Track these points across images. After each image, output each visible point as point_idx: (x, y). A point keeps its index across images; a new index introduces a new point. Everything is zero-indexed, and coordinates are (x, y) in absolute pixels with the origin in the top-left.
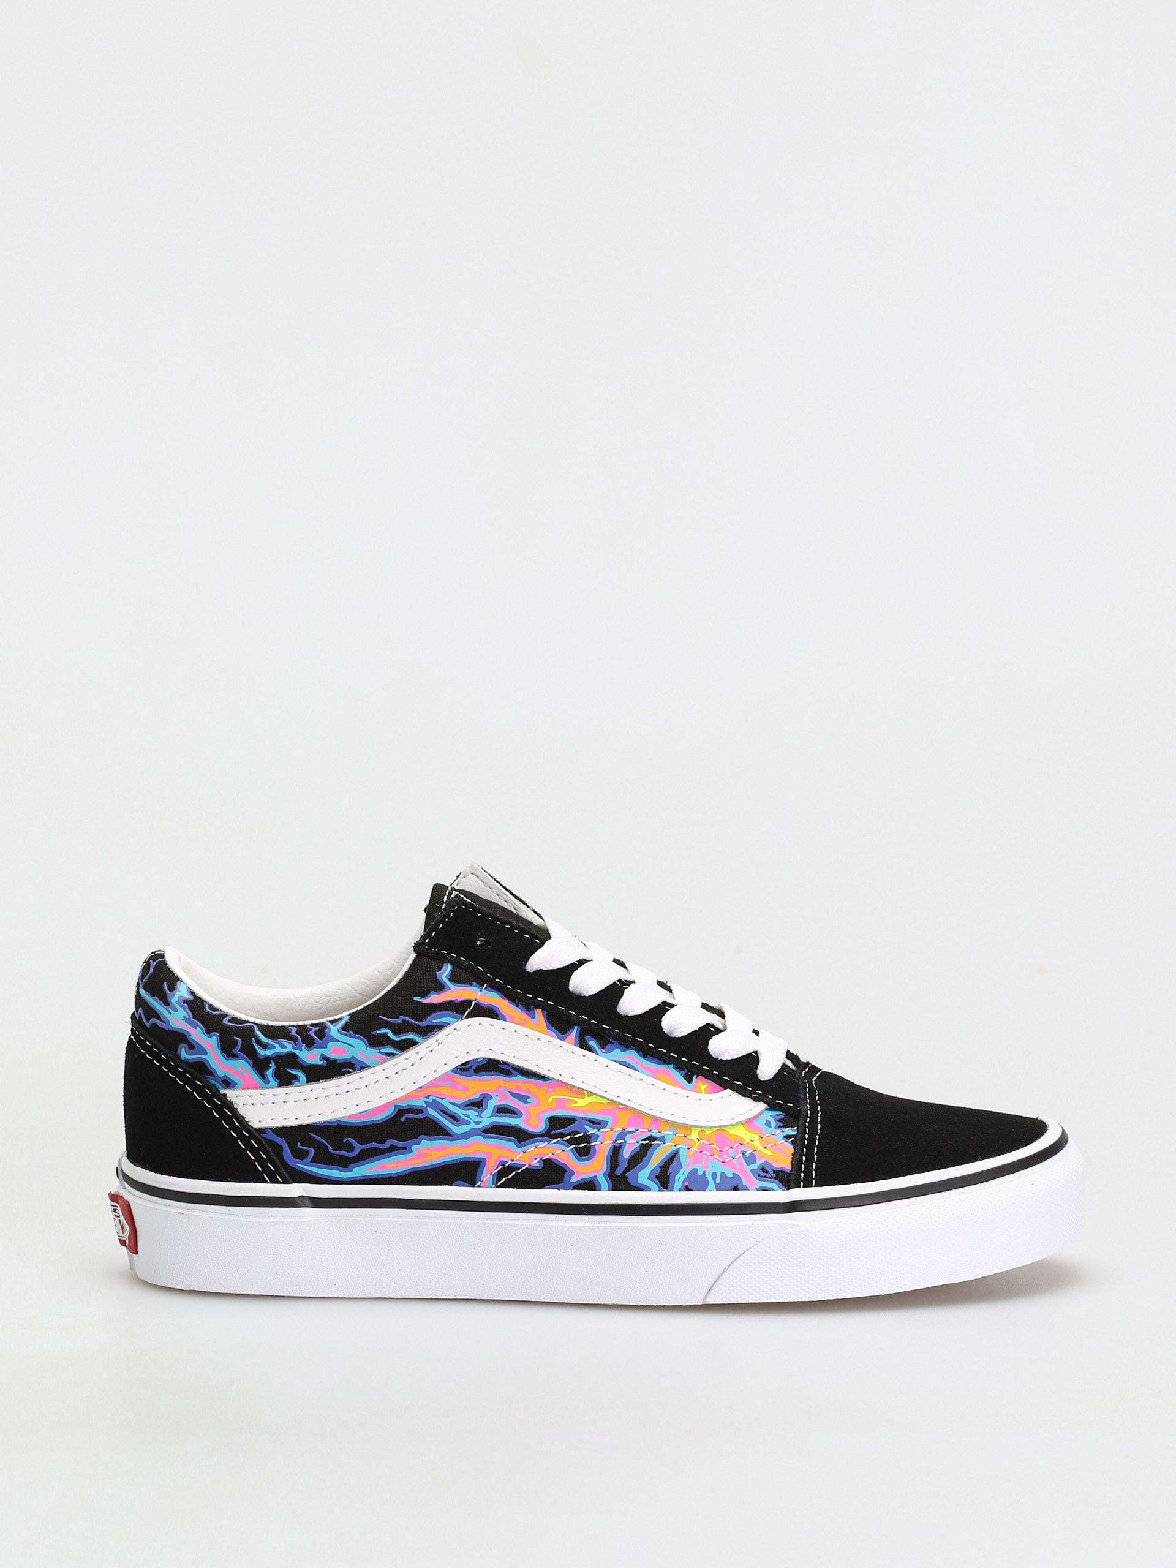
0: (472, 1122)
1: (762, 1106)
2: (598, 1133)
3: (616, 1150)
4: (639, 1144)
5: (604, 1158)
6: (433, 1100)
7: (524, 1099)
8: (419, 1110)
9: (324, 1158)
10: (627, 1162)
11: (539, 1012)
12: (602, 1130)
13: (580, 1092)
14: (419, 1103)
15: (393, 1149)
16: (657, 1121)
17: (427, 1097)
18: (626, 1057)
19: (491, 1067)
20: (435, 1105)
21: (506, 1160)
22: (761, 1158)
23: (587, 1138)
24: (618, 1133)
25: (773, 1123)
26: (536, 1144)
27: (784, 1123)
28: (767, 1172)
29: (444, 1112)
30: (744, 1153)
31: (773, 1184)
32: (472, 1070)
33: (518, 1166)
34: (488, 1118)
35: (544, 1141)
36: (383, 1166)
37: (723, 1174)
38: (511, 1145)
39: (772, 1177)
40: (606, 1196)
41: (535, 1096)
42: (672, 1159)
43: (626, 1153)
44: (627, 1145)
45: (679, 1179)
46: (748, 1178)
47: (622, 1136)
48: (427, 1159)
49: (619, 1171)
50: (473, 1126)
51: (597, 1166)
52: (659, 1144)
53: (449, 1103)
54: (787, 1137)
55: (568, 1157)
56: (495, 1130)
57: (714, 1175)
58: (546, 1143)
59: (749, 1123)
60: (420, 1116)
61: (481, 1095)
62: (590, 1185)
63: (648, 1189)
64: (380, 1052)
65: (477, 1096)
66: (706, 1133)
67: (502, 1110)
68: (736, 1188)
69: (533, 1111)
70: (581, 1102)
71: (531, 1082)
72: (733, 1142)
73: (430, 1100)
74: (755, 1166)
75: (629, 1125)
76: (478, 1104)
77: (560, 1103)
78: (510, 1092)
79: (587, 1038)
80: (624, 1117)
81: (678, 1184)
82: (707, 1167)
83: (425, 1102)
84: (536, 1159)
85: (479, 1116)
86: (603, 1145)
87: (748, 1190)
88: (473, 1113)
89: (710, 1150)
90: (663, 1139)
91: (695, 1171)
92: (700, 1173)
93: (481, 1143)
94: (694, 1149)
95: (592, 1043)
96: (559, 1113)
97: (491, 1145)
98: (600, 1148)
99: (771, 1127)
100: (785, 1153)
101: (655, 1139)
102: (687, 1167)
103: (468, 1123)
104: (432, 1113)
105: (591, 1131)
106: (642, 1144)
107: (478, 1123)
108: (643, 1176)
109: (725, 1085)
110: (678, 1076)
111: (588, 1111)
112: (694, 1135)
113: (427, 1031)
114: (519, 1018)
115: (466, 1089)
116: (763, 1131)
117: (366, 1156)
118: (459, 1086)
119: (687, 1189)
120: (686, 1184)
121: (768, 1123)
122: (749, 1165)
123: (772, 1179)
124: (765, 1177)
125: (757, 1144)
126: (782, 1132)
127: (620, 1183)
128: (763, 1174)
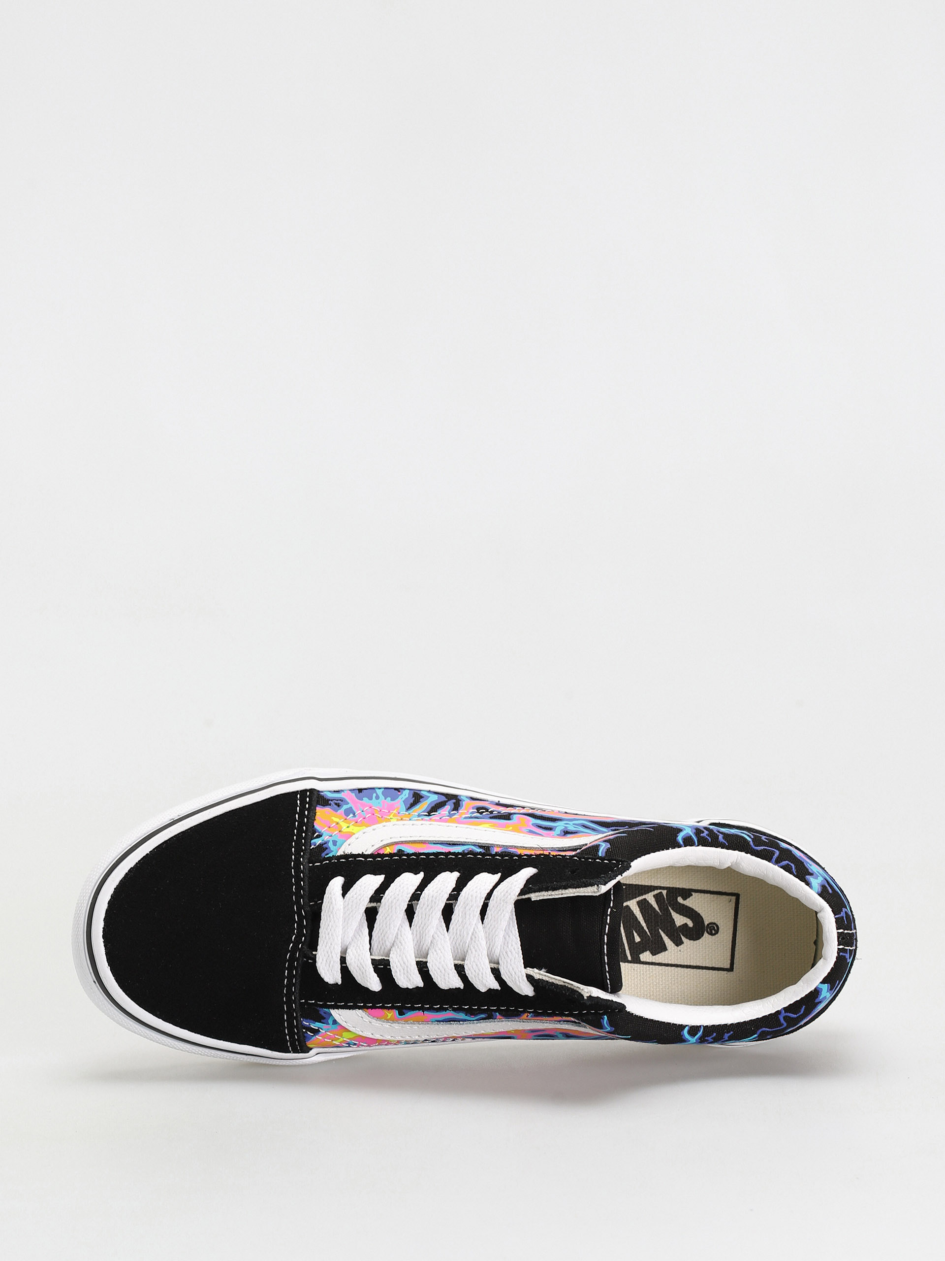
1: (340, 853)
2: (471, 815)
3: (455, 809)
4: (438, 812)
5: (466, 806)
7: (531, 832)
10: (447, 804)
12: (468, 816)
22: (341, 814)
24: (456, 815)
25: (330, 845)
27: (322, 848)
28: (336, 804)
29: (594, 830)
30: (354, 816)
31: (330, 795)
34: (559, 825)
37: (371, 799)
42: (411, 805)
43: (448, 808)
44: (448, 811)
45: (406, 794)
46: (351, 799)
47: (452, 815)
49: (453, 801)
50: (570, 823)
51: (472, 803)
52: (423, 812)
54: (319, 836)
56: (553, 819)
57: (377, 797)
59: (349, 836)
60: (613, 829)
61: (566, 836)
62: (475, 799)
63: (429, 792)
65: (569, 836)
66: (386, 820)
67: (548, 829)
68: (360, 790)
69: (524, 825)
70: (486, 825)
72: (363, 822)
74: (345, 807)
75: (447, 819)
76: (568, 833)
77: (502, 826)
82: (384, 802)
85: (566, 828)
86: (466, 811)
87: (349, 790)
88: (571, 829)
89: (381, 813)
90: (420, 815)
91: (393, 799)
92: (389, 799)
94: (394, 812)
96: (503, 821)
99: (333, 840)
100: (321, 820)
101: (426, 815)
102: (399, 801)
103: (573, 824)
104: (603, 830)
105: (476, 815)
106: (435, 813)
107: (567, 824)
108: (433, 798)
109: (371, 856)
111: (480, 822)
112: (394, 820)
116: (338, 836)
119: (398, 789)
120: (399, 793)
121: (335, 843)
122: (351, 807)
123: (331, 799)
124: (337, 800)
125: (344, 825)
126: (325, 838)
127: (452, 797)
128: (339, 802)
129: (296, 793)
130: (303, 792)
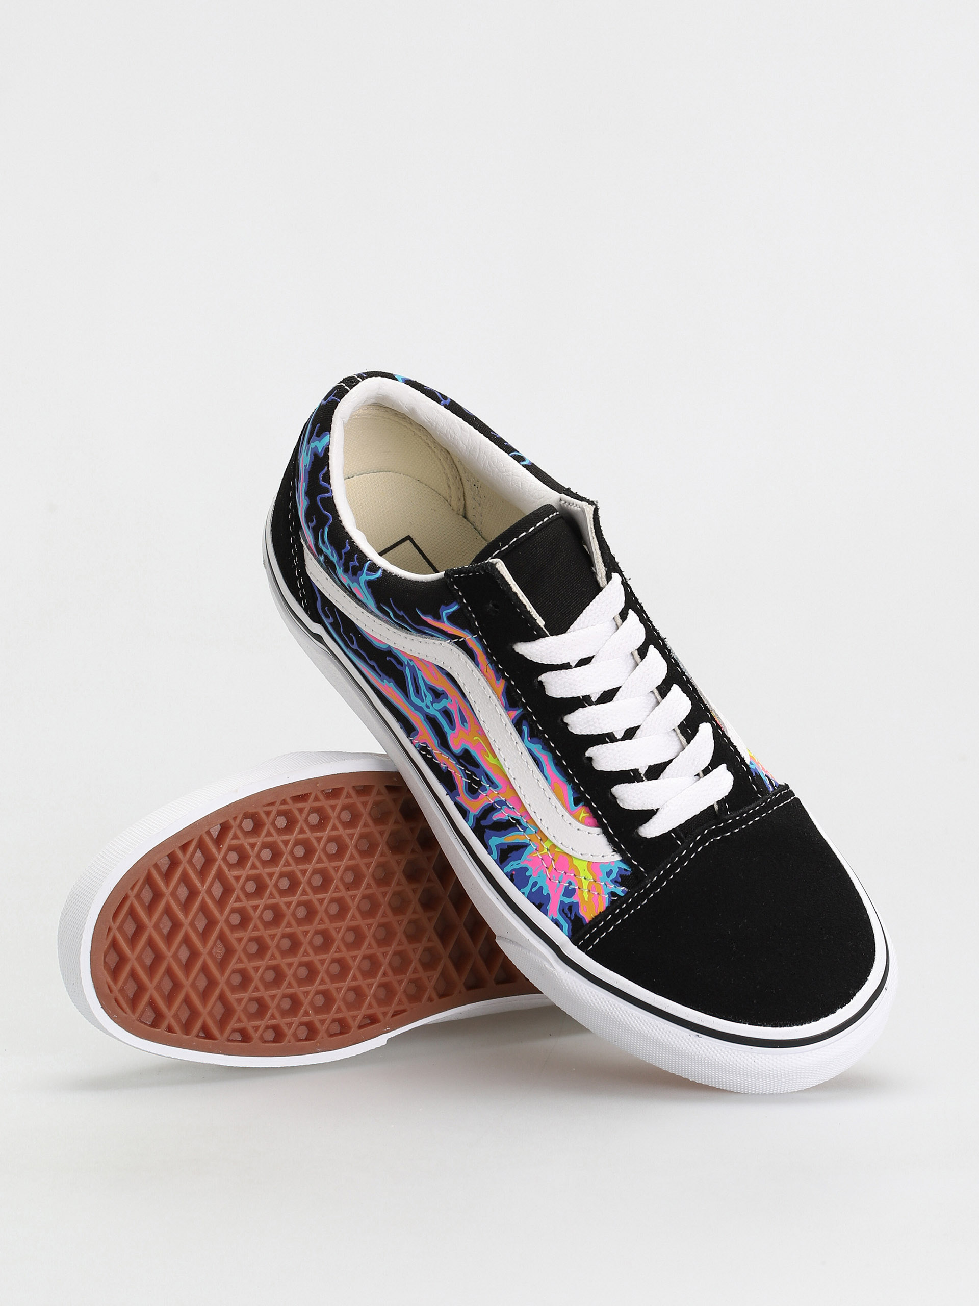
0: (425, 703)
1: (617, 857)
2: (488, 788)
3: (491, 809)
4: (507, 818)
5: (480, 806)
6: (413, 665)
7: (464, 720)
8: (401, 663)
9: (336, 630)
10: (492, 822)
11: (502, 681)
12: (491, 788)
13: (493, 753)
14: (405, 660)
15: (374, 669)
16: (528, 814)
17: (411, 660)
18: (542, 755)
19: (453, 681)
20: (412, 669)
21: (429, 745)
22: (577, 897)
23: (479, 783)
24: (500, 799)
25: (613, 876)
26: (450, 757)
27: (622, 880)
28: (571, 911)
29: (414, 679)
30: (570, 883)
31: (565, 925)
32: (444, 671)
33: (434, 756)
34: (434, 710)
36: (366, 670)
37: (541, 888)
38: (436, 740)
39: (570, 918)
40: (465, 828)
41: (470, 726)
42: (519, 848)
43: (496, 817)
44: (500, 812)
45: (513, 865)
46: (554, 907)
47: (501, 804)
48: (389, 694)
49: (483, 823)
50: (423, 705)
51: (475, 807)
52: (519, 831)
53: (422, 676)
54: (613, 894)
55: (462, 783)
56: (432, 721)
57: (535, 884)
58: (455, 762)
59: (594, 867)
60: (399, 667)
61: (443, 690)
62: (464, 813)
63: (490, 853)
64: (383, 616)
65: (440, 689)
66: (556, 850)
67: (446, 713)
68: (539, 906)
69: (462, 734)
70: (490, 759)
72: (569, 870)
73: (412, 663)
74: (567, 900)
75: (509, 801)
76: (436, 695)
77: (479, 747)
78: (459, 707)
79: (523, 724)
80: (508, 793)
81: (508, 868)
82: (535, 873)
83: (408, 661)
84: (444, 764)
85: (432, 703)
86: (487, 797)
87: (546, 915)
88: (430, 698)
89: (548, 863)
90: (525, 829)
91: (526, 869)
92: (528, 874)
93: (421, 721)
94: (538, 854)
95: (525, 729)
96: (474, 753)
97: (425, 728)
98: (482, 798)
99: (609, 877)
100: (597, 907)
101: (520, 824)
102: (524, 862)
103: (423, 702)
104: (407, 672)
105: (485, 783)
106: (510, 820)
107: (428, 707)
108: (494, 841)
109: (600, 825)
110: (570, 796)
111: (491, 769)
112: (546, 845)
114: (488, 675)
115: (436, 679)
116: (600, 877)
118: (433, 675)
119: (511, 877)
120: (514, 873)
121: (609, 874)
122: (563, 895)
123: (569, 920)
124: (566, 914)
125: (585, 884)
126: (612, 887)
127: (479, 831)
128: (566, 911)
129: (588, 954)
130: (582, 948)
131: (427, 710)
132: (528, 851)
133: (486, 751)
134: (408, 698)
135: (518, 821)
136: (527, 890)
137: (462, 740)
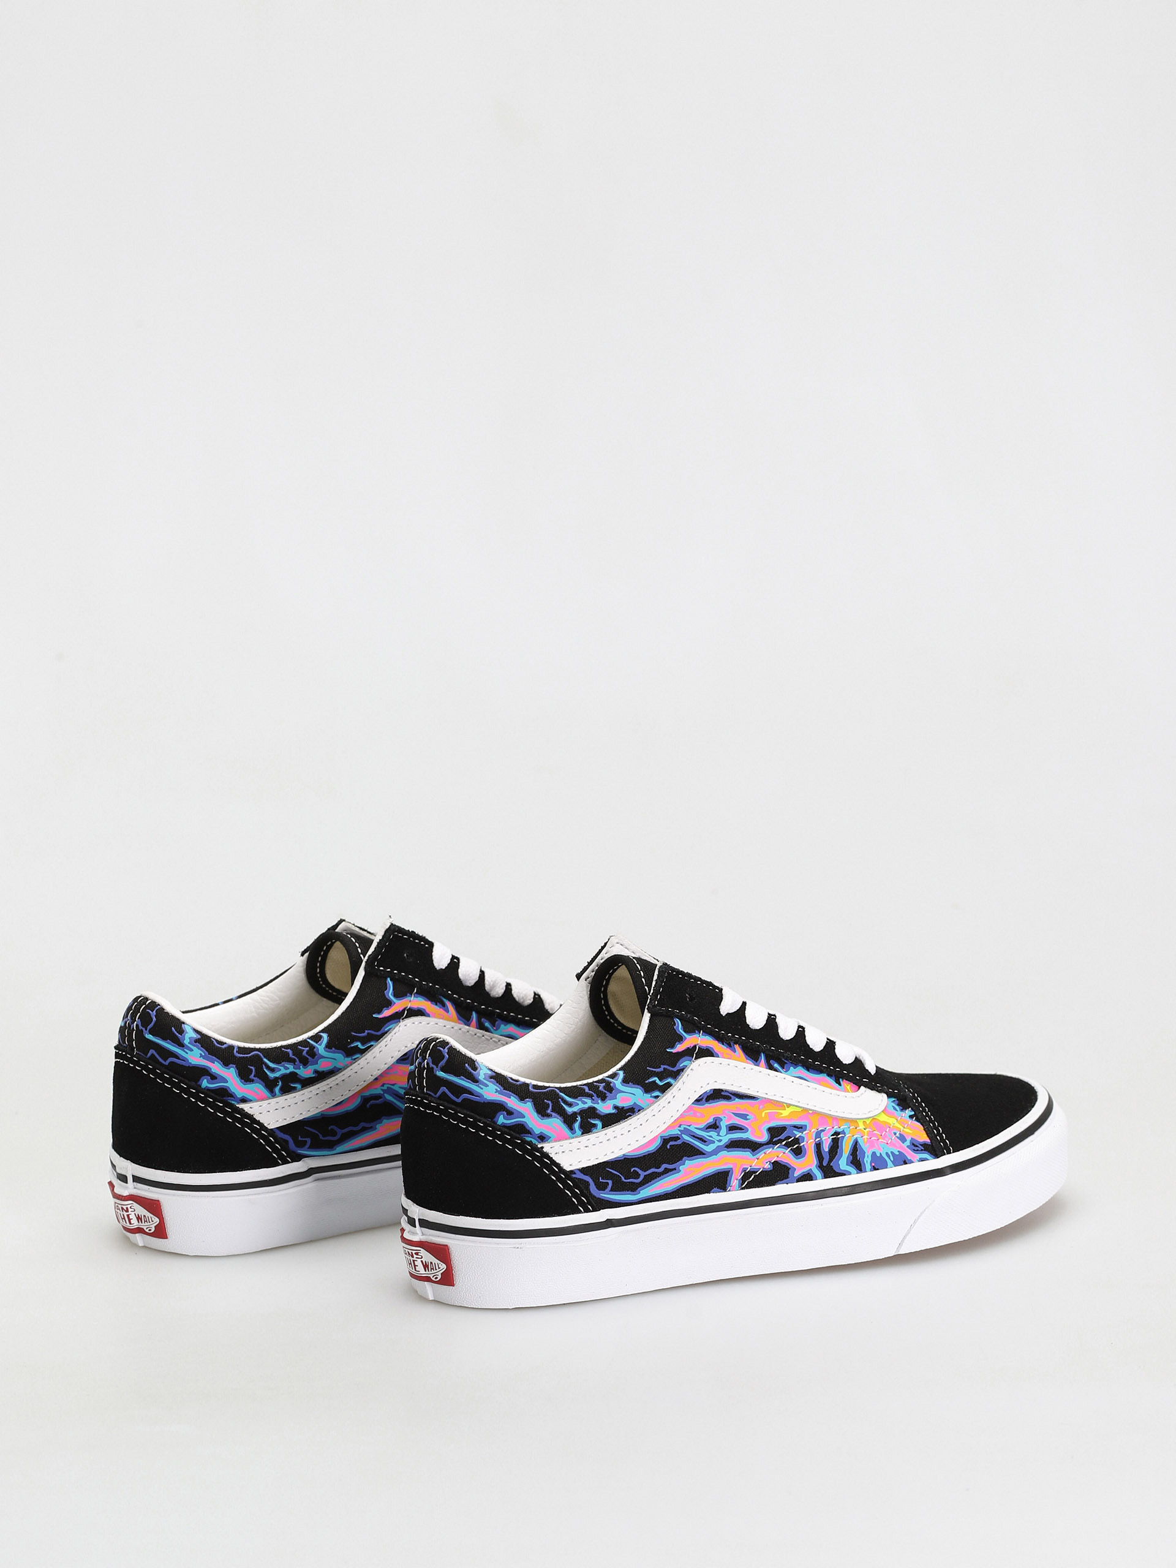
0: (716, 1142)
1: (884, 1096)
2: (802, 1135)
3: (818, 1146)
4: (830, 1140)
5: (812, 1154)
6: (684, 1128)
7: (744, 1117)
8: (676, 1138)
9: (619, 1187)
10: (828, 1154)
11: (737, 1047)
12: (804, 1133)
13: (780, 1105)
14: (675, 1132)
15: (667, 1171)
16: (836, 1119)
17: (680, 1126)
18: (798, 1073)
19: (716, 1095)
20: (686, 1131)
21: (747, 1167)
22: (908, 1136)
23: (797, 1141)
24: (815, 1133)
25: (898, 1108)
26: (764, 1151)
27: (902, 1105)
28: (917, 1146)
29: (694, 1136)
30: (895, 1134)
31: (926, 1155)
32: (704, 1100)
33: (756, 1170)
34: (726, 1137)
35: (770, 1148)
36: (661, 1186)
37: (892, 1153)
38: (747, 1154)
39: (922, 1150)
40: (821, 1184)
41: (751, 1113)
42: (855, 1147)
43: (826, 1148)
44: (824, 1141)
45: (867, 1161)
46: (910, 1154)
47: (818, 1134)
48: (691, 1175)
49: (825, 1164)
50: (717, 1144)
51: (808, 1162)
52: (843, 1137)
53: (696, 1128)
54: (911, 1117)
55: (789, 1157)
56: (734, 1145)
57: (887, 1154)
58: (771, 1149)
59: (887, 1112)
60: (679, 1142)
61: (714, 1119)
62: (807, 1177)
63: (850, 1174)
64: (651, 1097)
65: (711, 1120)
66: (867, 1123)
67: (732, 1128)
68: (905, 1163)
69: (755, 1125)
70: (785, 1113)
71: (747, 1103)
73: (682, 1128)
74: (908, 1143)
75: (820, 1125)
76: (714, 1126)
77: (771, 1116)
78: (733, 1113)
79: (771, 1062)
80: (815, 1119)
81: (868, 1167)
82: (879, 1149)
83: (679, 1130)
84: (767, 1163)
85: (718, 1135)
86: (809, 1144)
87: (913, 1162)
88: (713, 1134)
89: (875, 1135)
90: (843, 1132)
91: (874, 1154)
92: (878, 1155)
93: (726, 1156)
94: (866, 1137)
95: (776, 1065)
96: (773, 1124)
97: (734, 1157)
98: (808, 1147)
99: (898, 1111)
100: (919, 1129)
101: (839, 1134)
102: (868, 1152)
103: (714, 1142)
104: (686, 1138)
105: (798, 1135)
106: (832, 1139)
107: (720, 1141)
108: (843, 1163)
109: (859, 1084)
110: (831, 1081)
111: (791, 1120)
112: (861, 1126)
113: (676, 1075)
114: (727, 1054)
115: (703, 1116)
116: (896, 1115)
117: (649, 1180)
118: (698, 1114)
119: (875, 1169)
120: (873, 1164)
121: (895, 1108)
122: (903, 1143)
123: (923, 1151)
124: (918, 1150)
125: (898, 1126)
126: (906, 1114)
127: (829, 1172)
128: (916, 1148)
129: (955, 1151)
130: (949, 1152)
131: (721, 1144)
132: (860, 1141)
133: (777, 1113)
134: (704, 1154)
135: (837, 1133)
136: (890, 1163)
137: (760, 1127)
